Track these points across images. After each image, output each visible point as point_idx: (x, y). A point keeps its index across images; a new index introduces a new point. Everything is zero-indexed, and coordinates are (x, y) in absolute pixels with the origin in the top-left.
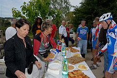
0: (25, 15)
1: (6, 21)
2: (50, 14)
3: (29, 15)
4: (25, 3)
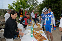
0: (14, 8)
1: (5, 10)
2: (27, 7)
3: (16, 8)
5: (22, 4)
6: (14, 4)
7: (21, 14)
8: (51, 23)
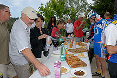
0: (42, 15)
4: (42, 4)
5: (55, 8)
6: (41, 9)
7: (53, 25)
8: (102, 39)
